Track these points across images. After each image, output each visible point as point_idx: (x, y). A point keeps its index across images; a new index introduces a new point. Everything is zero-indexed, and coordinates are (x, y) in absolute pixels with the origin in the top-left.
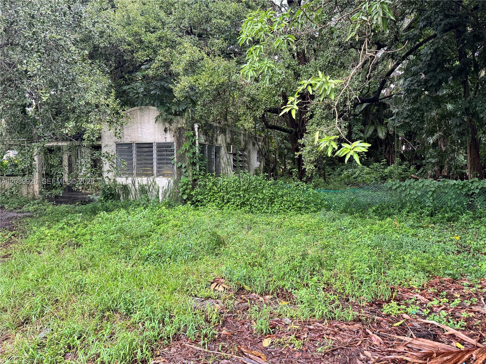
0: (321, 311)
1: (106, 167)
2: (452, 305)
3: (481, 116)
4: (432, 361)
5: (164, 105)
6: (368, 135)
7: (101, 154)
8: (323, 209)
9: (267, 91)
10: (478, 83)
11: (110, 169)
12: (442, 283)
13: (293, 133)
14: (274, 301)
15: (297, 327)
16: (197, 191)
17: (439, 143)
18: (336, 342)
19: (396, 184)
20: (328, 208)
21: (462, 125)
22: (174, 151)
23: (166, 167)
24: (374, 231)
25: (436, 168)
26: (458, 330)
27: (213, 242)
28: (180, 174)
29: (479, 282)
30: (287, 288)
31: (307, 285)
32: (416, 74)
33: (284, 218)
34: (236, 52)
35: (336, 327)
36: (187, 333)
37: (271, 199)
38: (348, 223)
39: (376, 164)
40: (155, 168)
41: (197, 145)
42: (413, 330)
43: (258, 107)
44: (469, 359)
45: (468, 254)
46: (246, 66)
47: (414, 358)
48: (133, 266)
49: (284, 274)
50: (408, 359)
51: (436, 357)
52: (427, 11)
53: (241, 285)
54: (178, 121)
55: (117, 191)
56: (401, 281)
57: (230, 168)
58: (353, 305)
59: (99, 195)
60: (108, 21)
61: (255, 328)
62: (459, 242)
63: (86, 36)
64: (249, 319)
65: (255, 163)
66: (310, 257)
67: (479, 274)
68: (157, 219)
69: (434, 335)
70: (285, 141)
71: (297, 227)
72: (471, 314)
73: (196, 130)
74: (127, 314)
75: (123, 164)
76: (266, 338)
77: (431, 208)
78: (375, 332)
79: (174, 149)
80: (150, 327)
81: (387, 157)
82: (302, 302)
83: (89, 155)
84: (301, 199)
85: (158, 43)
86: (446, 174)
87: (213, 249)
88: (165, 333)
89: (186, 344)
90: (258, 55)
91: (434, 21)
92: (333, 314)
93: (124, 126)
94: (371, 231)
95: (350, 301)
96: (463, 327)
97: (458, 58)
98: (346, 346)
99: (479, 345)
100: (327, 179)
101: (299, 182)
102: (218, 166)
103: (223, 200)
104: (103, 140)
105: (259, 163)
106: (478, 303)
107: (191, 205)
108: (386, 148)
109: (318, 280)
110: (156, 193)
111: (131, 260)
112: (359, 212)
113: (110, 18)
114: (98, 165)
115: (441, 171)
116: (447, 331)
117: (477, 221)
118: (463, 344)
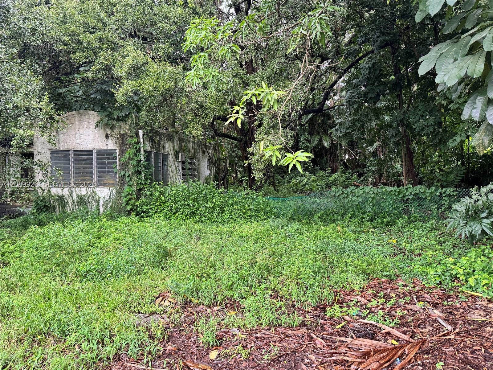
0: (267, 319)
1: (39, 176)
2: (389, 305)
3: (414, 127)
4: (369, 359)
5: (105, 110)
6: (314, 145)
7: (32, 162)
8: (273, 217)
9: (216, 98)
10: (411, 97)
11: (43, 179)
12: (380, 284)
13: (243, 142)
14: (222, 312)
15: (244, 336)
16: (143, 202)
17: (379, 152)
18: (282, 348)
19: (338, 192)
20: (277, 216)
21: (398, 136)
22: (116, 159)
23: (107, 176)
24: (319, 236)
25: (376, 176)
26: (393, 328)
27: (159, 255)
28: (123, 184)
29: (412, 281)
30: (235, 297)
31: (255, 293)
32: (356, 87)
33: (235, 227)
34: (183, 57)
35: (282, 333)
36: (129, 352)
37: (221, 208)
38: (296, 229)
39: (322, 172)
40: (95, 177)
41: (142, 152)
42: (354, 331)
43: (206, 114)
44: (403, 354)
45: (403, 256)
46: (191, 73)
47: (354, 358)
48: (69, 284)
49: (233, 284)
50: (348, 359)
51: (374, 355)
52: (365, 27)
53: (188, 298)
54: (121, 127)
55: (52, 203)
56: (343, 284)
57: (179, 177)
58: (299, 310)
59: (31, 207)
60: (41, 18)
61: (201, 341)
62: (395, 245)
63: (15, 33)
64: (196, 332)
65: (205, 171)
66: (258, 264)
67: (412, 274)
68: (97, 232)
69: (372, 334)
70: (235, 149)
71: (247, 236)
72: (405, 312)
73: (141, 136)
74: (62, 337)
75: (59, 173)
76: (213, 350)
77: (371, 213)
78: (319, 336)
79: (116, 157)
80: (87, 349)
81: (332, 165)
82: (249, 310)
83: (19, 164)
84: (251, 208)
85: (98, 45)
86: (385, 181)
87: (159, 263)
88: (104, 354)
89: (128, 364)
90: (202, 62)
91: (371, 38)
92: (279, 321)
93: (60, 133)
94: (316, 237)
95: (296, 306)
96: (397, 324)
97: (393, 73)
98: (292, 352)
99: (411, 340)
100: (276, 187)
101: (249, 191)
102: (166, 174)
103: (171, 210)
104: (35, 147)
105: (209, 172)
106: (411, 301)
107: (136, 216)
108: (330, 157)
109: (266, 288)
110: (96, 204)
111: (67, 278)
112: (305, 219)
113: (43, 14)
114: (30, 174)
115: (380, 179)
116: (384, 329)
117: (412, 225)
118: (397, 341)
